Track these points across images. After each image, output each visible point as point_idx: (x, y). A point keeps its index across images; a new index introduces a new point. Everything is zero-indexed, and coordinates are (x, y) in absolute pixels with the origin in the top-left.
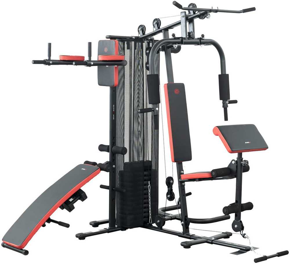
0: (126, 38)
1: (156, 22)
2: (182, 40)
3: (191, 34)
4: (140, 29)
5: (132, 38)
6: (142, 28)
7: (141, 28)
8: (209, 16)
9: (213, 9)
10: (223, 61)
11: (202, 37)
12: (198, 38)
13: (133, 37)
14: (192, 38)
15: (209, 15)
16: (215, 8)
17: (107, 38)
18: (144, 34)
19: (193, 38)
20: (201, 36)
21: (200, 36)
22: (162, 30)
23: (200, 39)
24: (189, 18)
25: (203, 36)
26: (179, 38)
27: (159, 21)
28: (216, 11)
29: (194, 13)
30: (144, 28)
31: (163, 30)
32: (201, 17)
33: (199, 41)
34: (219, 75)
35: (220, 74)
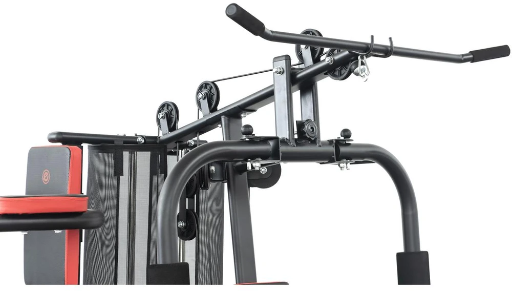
0: (112, 142)
1: (205, 91)
2: (276, 148)
3: (307, 128)
4: (161, 116)
5: (137, 143)
6: (169, 113)
7: (165, 111)
8: (362, 67)
9: (375, 42)
10: (410, 213)
11: (342, 138)
12: (331, 142)
13: (140, 139)
14: (309, 139)
15: (363, 64)
16: (382, 41)
17: (51, 140)
18: (172, 128)
19: (314, 141)
20: (340, 136)
21: (336, 135)
22: (221, 115)
23: (337, 143)
24: (299, 76)
25: (346, 133)
26: (265, 140)
27: (214, 90)
28: (387, 52)
29: (316, 60)
30: (174, 113)
31: (223, 118)
32: (337, 73)
33: (332, 149)
34: (399, 255)
35: (402, 250)
